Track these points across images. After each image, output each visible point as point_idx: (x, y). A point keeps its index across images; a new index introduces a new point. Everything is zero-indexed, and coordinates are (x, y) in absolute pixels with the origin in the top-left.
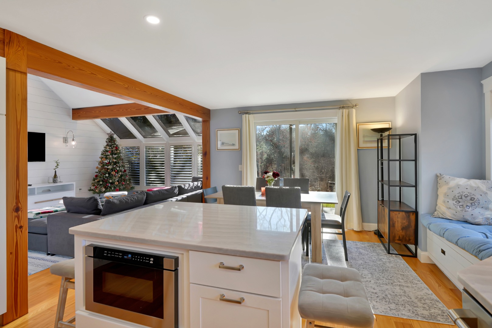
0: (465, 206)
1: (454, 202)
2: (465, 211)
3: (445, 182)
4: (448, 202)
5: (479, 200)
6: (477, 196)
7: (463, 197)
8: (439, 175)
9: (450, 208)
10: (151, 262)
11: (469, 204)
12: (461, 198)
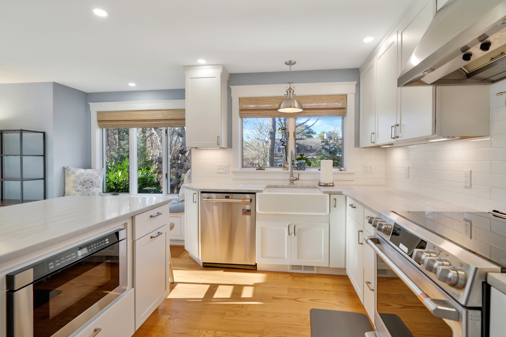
0: (88, 187)
1: (81, 186)
2: (89, 191)
3: (73, 172)
4: (77, 186)
5: (95, 182)
6: (94, 180)
7: (86, 182)
8: (65, 167)
9: (79, 191)
10: (107, 243)
11: (90, 186)
12: (85, 182)
